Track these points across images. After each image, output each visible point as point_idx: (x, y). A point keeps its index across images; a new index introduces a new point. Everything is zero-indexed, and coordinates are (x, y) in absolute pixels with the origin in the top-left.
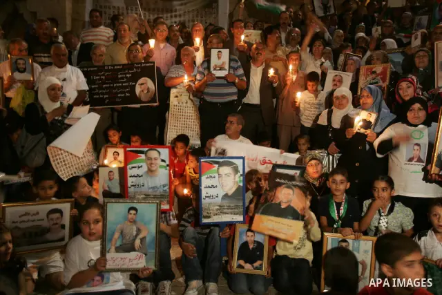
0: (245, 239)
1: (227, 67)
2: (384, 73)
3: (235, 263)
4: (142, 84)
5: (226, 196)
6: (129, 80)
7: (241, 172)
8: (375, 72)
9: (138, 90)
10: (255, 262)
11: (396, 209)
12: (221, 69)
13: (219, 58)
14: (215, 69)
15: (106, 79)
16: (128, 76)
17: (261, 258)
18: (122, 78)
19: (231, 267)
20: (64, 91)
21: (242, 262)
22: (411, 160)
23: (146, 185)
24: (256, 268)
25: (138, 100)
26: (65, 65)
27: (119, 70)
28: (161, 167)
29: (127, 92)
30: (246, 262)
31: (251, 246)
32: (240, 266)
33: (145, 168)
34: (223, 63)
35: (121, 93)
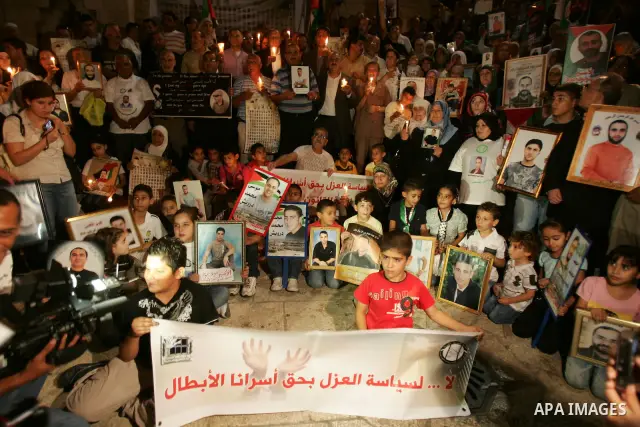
0: (319, 240)
1: (307, 84)
2: (461, 87)
3: (311, 261)
4: (217, 96)
5: (290, 234)
6: (204, 91)
7: (305, 215)
8: (452, 86)
9: (212, 101)
10: (329, 259)
11: (454, 215)
12: (302, 86)
13: (299, 75)
14: (296, 87)
15: (180, 88)
16: (204, 86)
17: (334, 256)
18: (197, 88)
19: (308, 265)
20: (130, 102)
21: (317, 260)
22: (473, 172)
23: (255, 206)
24: (330, 265)
25: (212, 112)
26: (130, 76)
27: (195, 79)
28: (275, 196)
29: (201, 103)
30: (321, 260)
31: (325, 246)
32: (316, 264)
33: (261, 192)
34: (304, 81)
35: (195, 103)
